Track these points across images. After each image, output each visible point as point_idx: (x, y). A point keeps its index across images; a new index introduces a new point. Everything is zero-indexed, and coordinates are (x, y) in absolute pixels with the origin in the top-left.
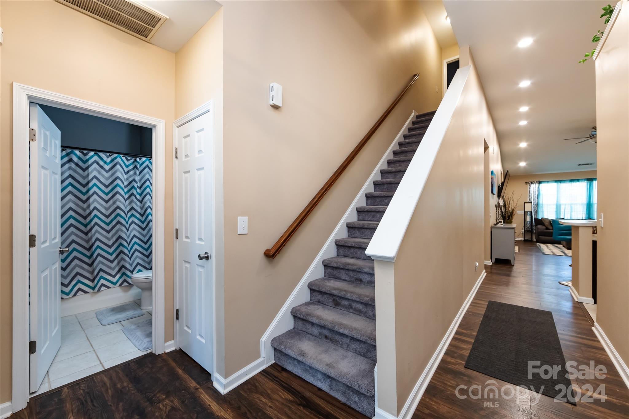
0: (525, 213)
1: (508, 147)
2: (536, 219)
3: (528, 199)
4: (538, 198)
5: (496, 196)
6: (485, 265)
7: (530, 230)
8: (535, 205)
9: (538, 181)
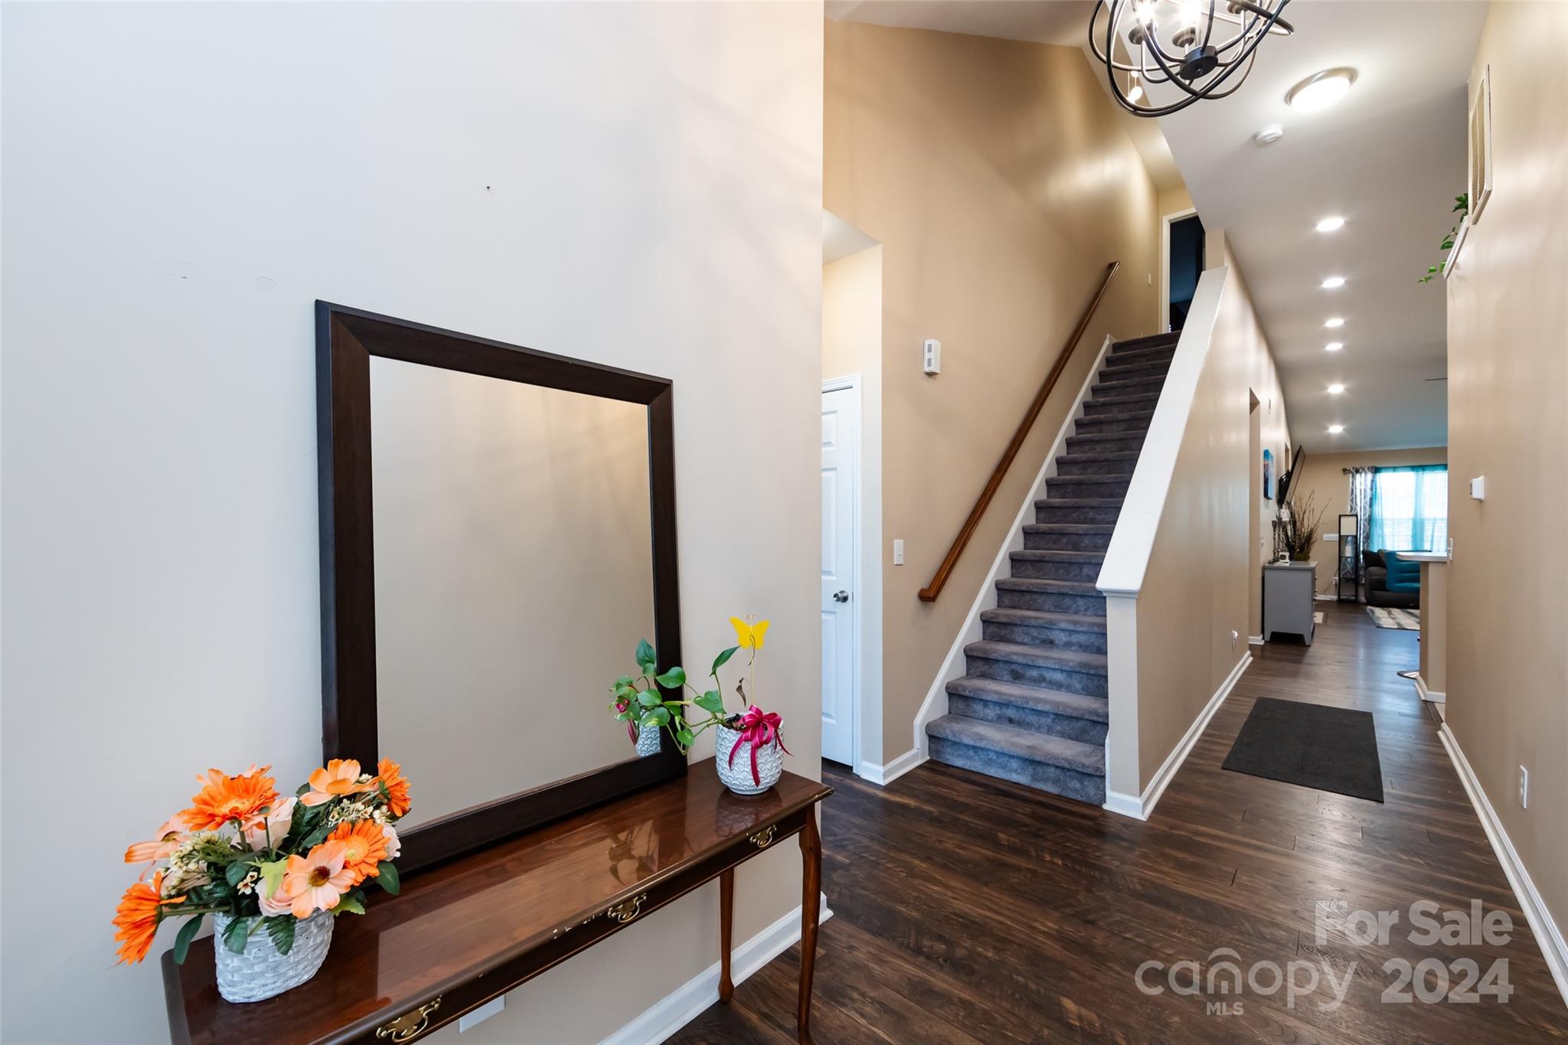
0: (1342, 540)
1: (1303, 394)
2: (1367, 554)
3: (1349, 507)
4: (1371, 506)
5: (1273, 503)
6: (1250, 645)
7: (1353, 577)
8: (1366, 520)
9: (1372, 467)
